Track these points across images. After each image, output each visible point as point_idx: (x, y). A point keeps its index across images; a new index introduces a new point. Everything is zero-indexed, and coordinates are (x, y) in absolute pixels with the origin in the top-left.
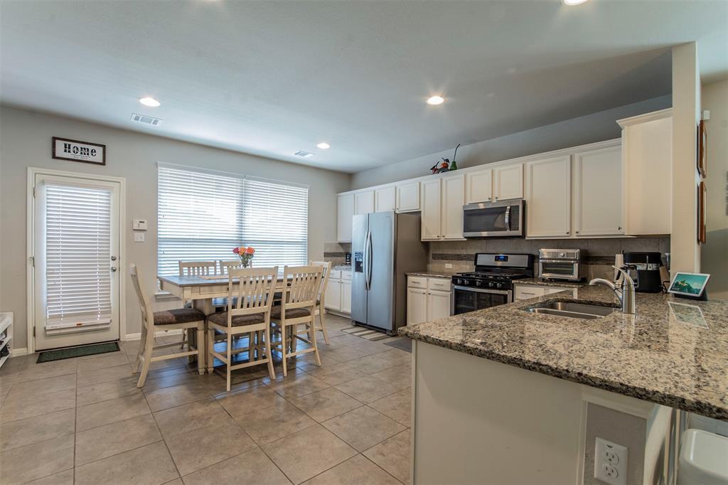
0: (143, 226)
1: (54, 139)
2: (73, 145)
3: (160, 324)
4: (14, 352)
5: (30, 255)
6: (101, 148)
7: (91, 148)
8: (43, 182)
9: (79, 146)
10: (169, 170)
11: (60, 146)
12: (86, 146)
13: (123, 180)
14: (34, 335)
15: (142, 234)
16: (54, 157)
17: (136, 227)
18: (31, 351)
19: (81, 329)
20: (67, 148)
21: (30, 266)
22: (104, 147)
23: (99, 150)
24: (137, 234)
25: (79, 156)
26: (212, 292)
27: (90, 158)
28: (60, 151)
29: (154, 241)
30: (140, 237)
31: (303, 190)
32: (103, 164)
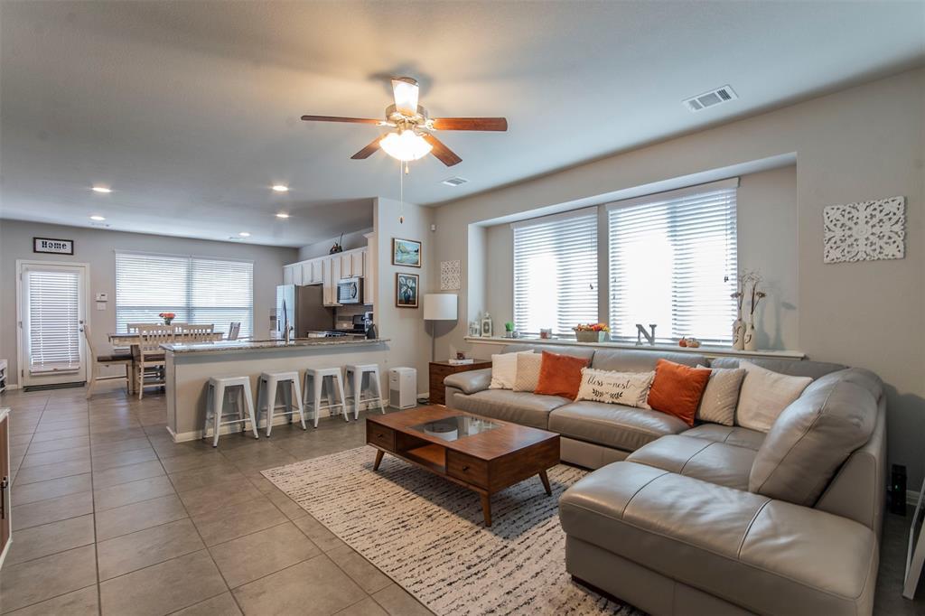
0: (104, 298)
1: (35, 239)
2: (48, 242)
3: (102, 361)
4: (8, 387)
5: (18, 320)
6: (70, 243)
7: (62, 243)
8: (27, 270)
9: (53, 242)
10: (125, 256)
11: (39, 243)
12: (59, 242)
13: (87, 265)
14: (22, 376)
15: (104, 304)
16: (35, 251)
17: (98, 299)
18: (20, 387)
19: (57, 373)
20: (44, 245)
21: (18, 328)
22: (72, 242)
23: (68, 244)
24: (99, 304)
25: (53, 250)
26: (134, 341)
27: (63, 251)
28: (39, 247)
29: (113, 309)
30: (101, 306)
31: (249, 264)
32: (72, 254)
